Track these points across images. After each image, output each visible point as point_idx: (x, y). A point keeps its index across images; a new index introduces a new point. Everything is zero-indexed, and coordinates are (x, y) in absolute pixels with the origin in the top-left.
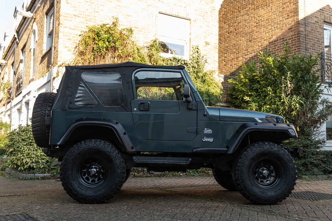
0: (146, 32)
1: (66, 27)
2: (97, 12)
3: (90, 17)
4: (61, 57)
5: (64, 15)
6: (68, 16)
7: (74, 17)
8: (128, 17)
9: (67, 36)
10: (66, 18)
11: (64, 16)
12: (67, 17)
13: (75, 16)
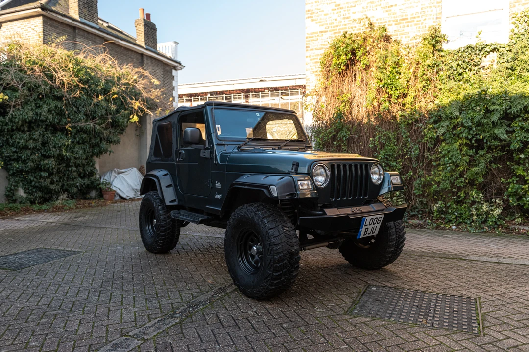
0: (420, 21)
1: (312, 49)
2: (348, 18)
3: (339, 28)
4: (309, 85)
5: (310, 35)
6: (314, 35)
7: (320, 34)
8: (390, 9)
9: (314, 59)
10: (312, 39)
11: (310, 37)
12: (313, 37)
13: (321, 32)
